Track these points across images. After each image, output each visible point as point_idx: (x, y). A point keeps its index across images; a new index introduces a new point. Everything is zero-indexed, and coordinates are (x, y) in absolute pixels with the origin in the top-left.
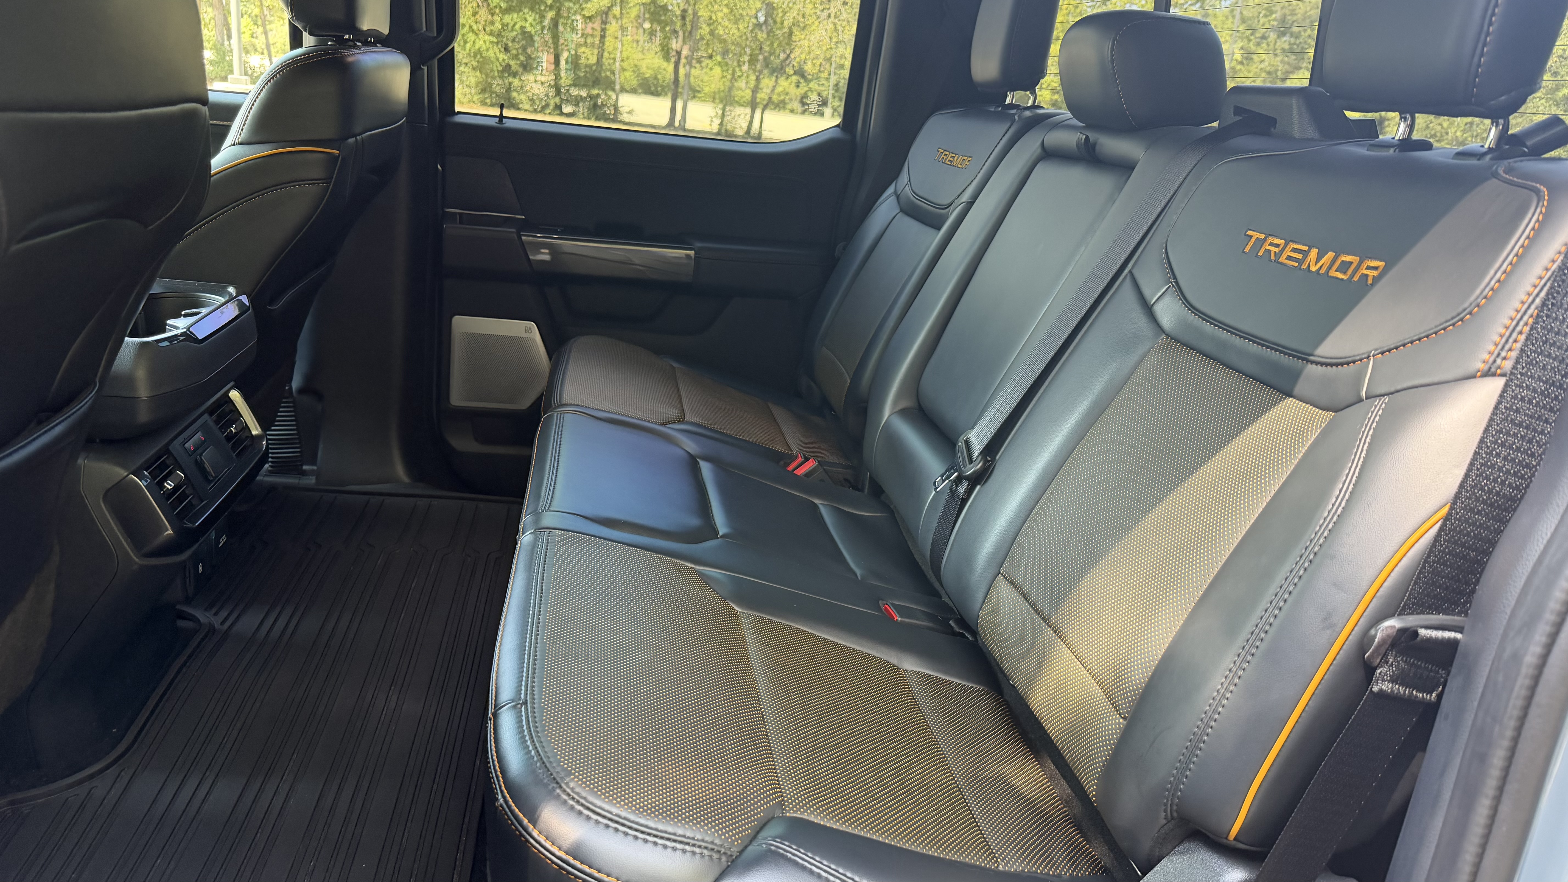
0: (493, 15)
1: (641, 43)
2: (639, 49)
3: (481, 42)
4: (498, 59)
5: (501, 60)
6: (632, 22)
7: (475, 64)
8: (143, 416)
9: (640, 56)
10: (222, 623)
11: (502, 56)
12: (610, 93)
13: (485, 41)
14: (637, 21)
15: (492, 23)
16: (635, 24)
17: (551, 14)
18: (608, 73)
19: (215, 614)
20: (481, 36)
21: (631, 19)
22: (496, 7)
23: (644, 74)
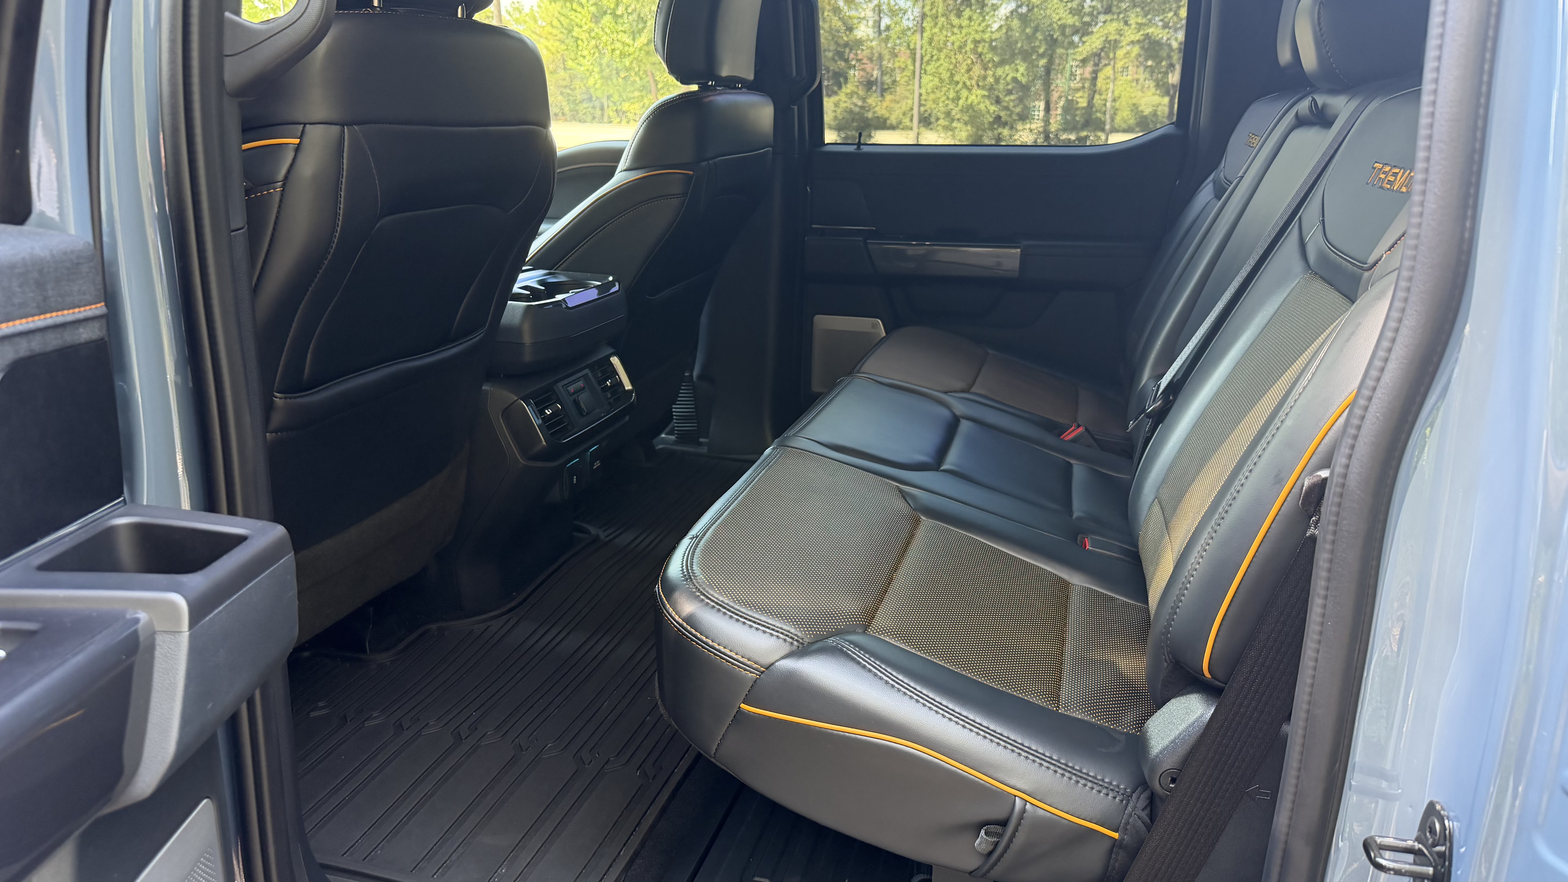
0: (986, 69)
1: (1141, 81)
2: (1139, 87)
3: (974, 97)
4: (988, 112)
5: (991, 111)
6: (1132, 62)
7: (966, 118)
8: (528, 357)
9: (1139, 94)
10: (606, 537)
11: (992, 108)
12: (1100, 134)
13: (977, 96)
14: (1137, 59)
15: (985, 78)
16: (1136, 63)
17: (1043, 62)
18: (1098, 115)
19: (604, 531)
20: (974, 91)
21: (1130, 59)
22: (989, 62)
23: (1142, 112)
